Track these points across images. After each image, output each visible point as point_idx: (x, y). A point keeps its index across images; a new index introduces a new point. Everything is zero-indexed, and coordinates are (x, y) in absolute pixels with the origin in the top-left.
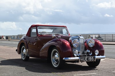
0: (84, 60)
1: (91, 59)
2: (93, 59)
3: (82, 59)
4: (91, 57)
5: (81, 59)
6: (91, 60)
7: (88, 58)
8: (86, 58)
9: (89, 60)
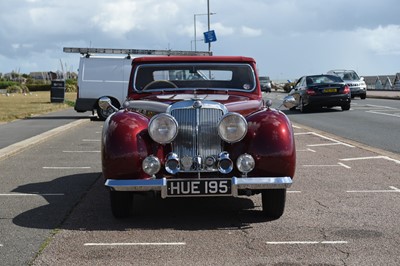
0: (186, 189)
1: (216, 187)
2: (223, 189)
3: (175, 185)
4: (218, 182)
5: (173, 188)
6: (218, 192)
7: (203, 183)
8: (193, 183)
9: (209, 193)
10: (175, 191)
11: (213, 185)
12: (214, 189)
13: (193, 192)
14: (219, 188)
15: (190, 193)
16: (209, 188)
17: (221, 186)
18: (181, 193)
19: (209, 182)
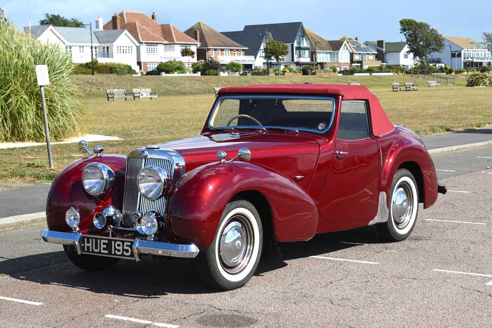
0: (96, 248)
1: (121, 248)
2: (127, 251)
3: (88, 242)
4: (123, 242)
5: (87, 245)
6: (123, 255)
7: (110, 241)
8: (103, 241)
9: (115, 254)
10: (88, 247)
11: (119, 245)
12: (119, 251)
13: (102, 251)
14: (124, 250)
15: (100, 252)
16: (115, 249)
17: (125, 248)
18: (93, 251)
19: (115, 241)
